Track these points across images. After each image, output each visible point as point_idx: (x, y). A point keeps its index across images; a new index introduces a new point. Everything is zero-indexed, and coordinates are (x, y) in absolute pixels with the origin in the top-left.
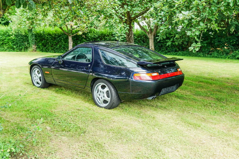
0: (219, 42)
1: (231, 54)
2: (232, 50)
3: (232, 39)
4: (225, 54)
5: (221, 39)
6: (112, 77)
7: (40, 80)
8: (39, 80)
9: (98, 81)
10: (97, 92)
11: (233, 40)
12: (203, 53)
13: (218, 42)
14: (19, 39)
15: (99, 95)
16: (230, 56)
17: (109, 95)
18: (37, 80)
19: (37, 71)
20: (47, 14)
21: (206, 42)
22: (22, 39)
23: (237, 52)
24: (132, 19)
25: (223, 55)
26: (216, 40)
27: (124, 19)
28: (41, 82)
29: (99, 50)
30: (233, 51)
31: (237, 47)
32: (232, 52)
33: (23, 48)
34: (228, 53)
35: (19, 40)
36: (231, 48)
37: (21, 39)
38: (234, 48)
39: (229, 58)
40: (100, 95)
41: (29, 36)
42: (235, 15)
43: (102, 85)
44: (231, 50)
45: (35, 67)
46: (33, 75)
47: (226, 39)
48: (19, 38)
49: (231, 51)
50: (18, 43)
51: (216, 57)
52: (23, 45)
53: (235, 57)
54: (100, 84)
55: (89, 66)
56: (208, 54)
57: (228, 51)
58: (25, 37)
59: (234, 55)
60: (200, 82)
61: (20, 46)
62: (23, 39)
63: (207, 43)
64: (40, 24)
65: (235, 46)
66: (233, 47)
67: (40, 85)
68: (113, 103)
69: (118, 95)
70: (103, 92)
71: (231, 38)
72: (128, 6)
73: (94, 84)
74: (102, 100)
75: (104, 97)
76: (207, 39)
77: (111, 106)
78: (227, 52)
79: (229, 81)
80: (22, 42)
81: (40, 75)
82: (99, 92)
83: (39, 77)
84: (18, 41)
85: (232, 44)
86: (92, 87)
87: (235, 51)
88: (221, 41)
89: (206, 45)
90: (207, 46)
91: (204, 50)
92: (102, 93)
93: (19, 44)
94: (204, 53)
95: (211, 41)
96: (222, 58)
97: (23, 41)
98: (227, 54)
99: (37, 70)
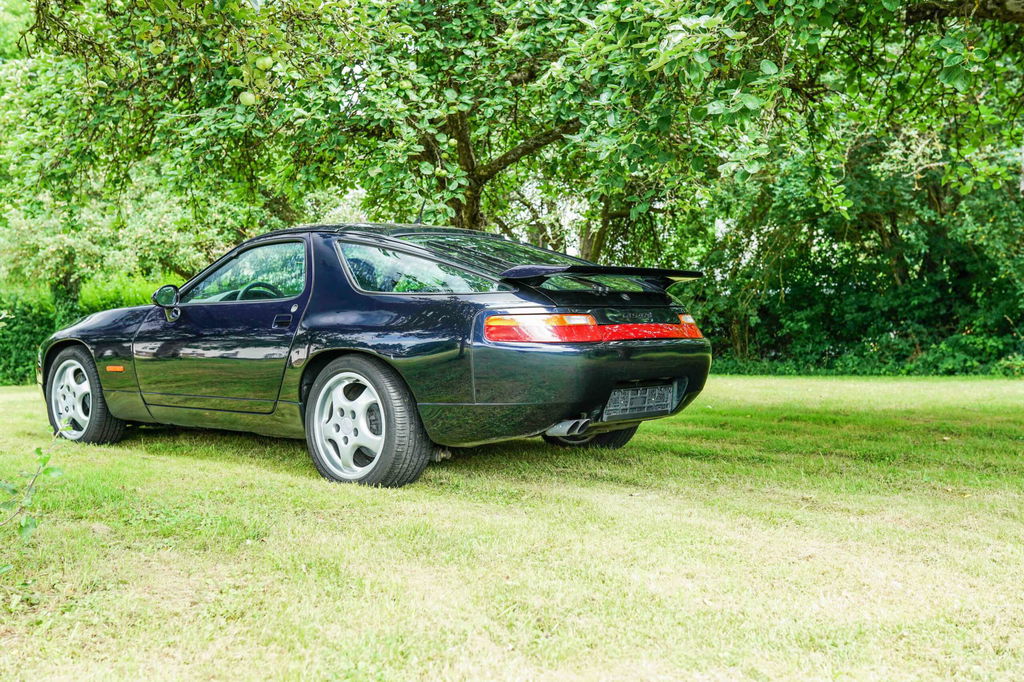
0: (862, 309)
1: (919, 357)
2: (922, 343)
3: (918, 294)
4: (891, 362)
5: (869, 299)
6: (394, 347)
7: (86, 411)
8: (79, 408)
9: (331, 366)
10: (326, 417)
11: (922, 297)
12: (796, 360)
13: (858, 310)
14: (17, 332)
15: (334, 430)
16: (912, 366)
17: (379, 426)
18: (71, 408)
19: (70, 372)
20: (127, 176)
21: (808, 312)
22: (27, 336)
23: (943, 346)
24: (482, 173)
25: (885, 363)
26: (852, 304)
27: (446, 146)
28: (87, 419)
29: (338, 244)
30: (925, 346)
31: (942, 329)
32: (922, 350)
33: (29, 370)
34: (905, 357)
35: (15, 337)
36: (918, 333)
37: (25, 332)
38: (931, 334)
39: (909, 373)
40: (338, 428)
41: (55, 317)
42: (920, 177)
43: (347, 383)
44: (916, 340)
45: (63, 353)
46: (57, 392)
47: (890, 297)
48: (15, 328)
49: (918, 347)
50: (10, 353)
51: (854, 373)
52: (29, 359)
53: (937, 367)
54: (339, 382)
55: (294, 309)
56: (819, 363)
57: (903, 345)
58: (41, 325)
59: (930, 359)
60: (785, 418)
61: (17, 364)
62: (31, 333)
63: (809, 320)
64: (103, 256)
65: (931, 325)
66: (925, 330)
67: (80, 434)
68: (398, 457)
69: (420, 420)
70: (353, 413)
71: (915, 291)
72: (459, 92)
73: (316, 385)
74: (347, 451)
75: (356, 431)
76: (812, 304)
77: (390, 472)
78: (902, 350)
79: (914, 416)
80: (29, 348)
81: (86, 387)
82: (336, 413)
83: (78, 394)
84: (12, 342)
85: (919, 317)
86: (305, 400)
87: (934, 346)
88: (872, 306)
89: (806, 326)
90: (810, 330)
91: (798, 349)
92: (348, 419)
93: (14, 353)
94: (801, 362)
95: (829, 307)
96: (879, 375)
97: (31, 342)
98: (901, 357)
99: (74, 365)
